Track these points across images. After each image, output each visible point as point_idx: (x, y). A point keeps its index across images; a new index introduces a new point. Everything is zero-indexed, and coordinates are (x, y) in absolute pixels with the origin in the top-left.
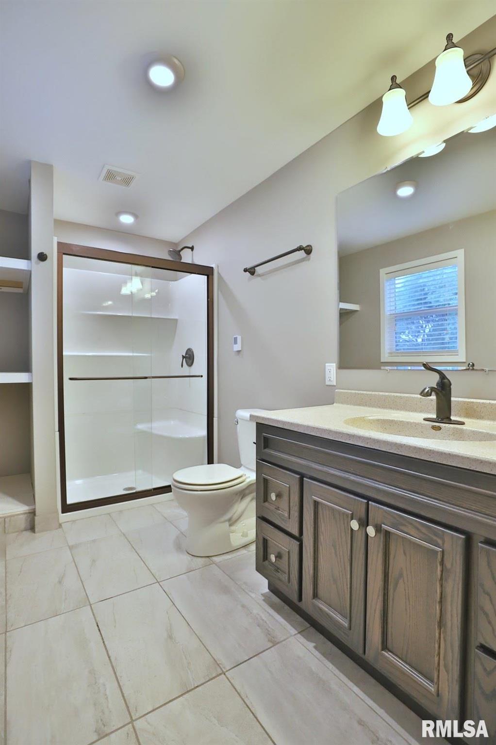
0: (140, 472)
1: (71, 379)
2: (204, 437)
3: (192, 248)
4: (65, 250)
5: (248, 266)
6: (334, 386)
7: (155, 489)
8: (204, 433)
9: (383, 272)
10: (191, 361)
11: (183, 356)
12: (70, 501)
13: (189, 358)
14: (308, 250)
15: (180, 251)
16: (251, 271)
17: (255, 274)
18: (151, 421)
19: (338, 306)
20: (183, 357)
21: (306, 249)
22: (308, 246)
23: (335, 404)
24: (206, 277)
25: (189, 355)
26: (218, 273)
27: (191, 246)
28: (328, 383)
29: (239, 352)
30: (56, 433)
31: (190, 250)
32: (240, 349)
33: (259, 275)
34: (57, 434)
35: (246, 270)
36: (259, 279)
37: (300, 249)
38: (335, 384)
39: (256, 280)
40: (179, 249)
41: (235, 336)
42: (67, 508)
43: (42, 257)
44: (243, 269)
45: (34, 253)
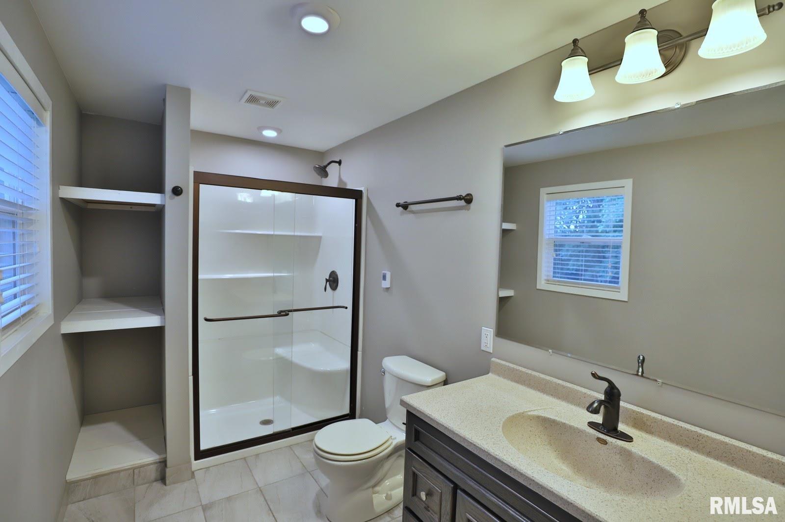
1: (206, 321)
2: (347, 371)
3: (340, 163)
4: (202, 178)
5: (402, 202)
6: (490, 353)
7: (293, 429)
8: (346, 365)
9: (543, 191)
10: (335, 285)
11: (326, 279)
12: (204, 446)
13: (333, 281)
14: (468, 199)
15: (326, 167)
16: (405, 206)
17: (408, 209)
18: (291, 343)
20: (327, 280)
21: (467, 199)
22: (468, 195)
23: (490, 374)
24: (354, 200)
25: (334, 278)
26: (368, 199)
27: (338, 160)
28: (483, 348)
29: (388, 289)
30: (190, 377)
31: (338, 164)
32: (389, 286)
33: (413, 212)
34: (191, 378)
35: (398, 205)
36: (412, 215)
37: (459, 198)
38: (492, 352)
39: (408, 217)
40: (325, 164)
41: (385, 272)
42: (200, 454)
43: (177, 191)
44: (395, 204)
45: (168, 187)
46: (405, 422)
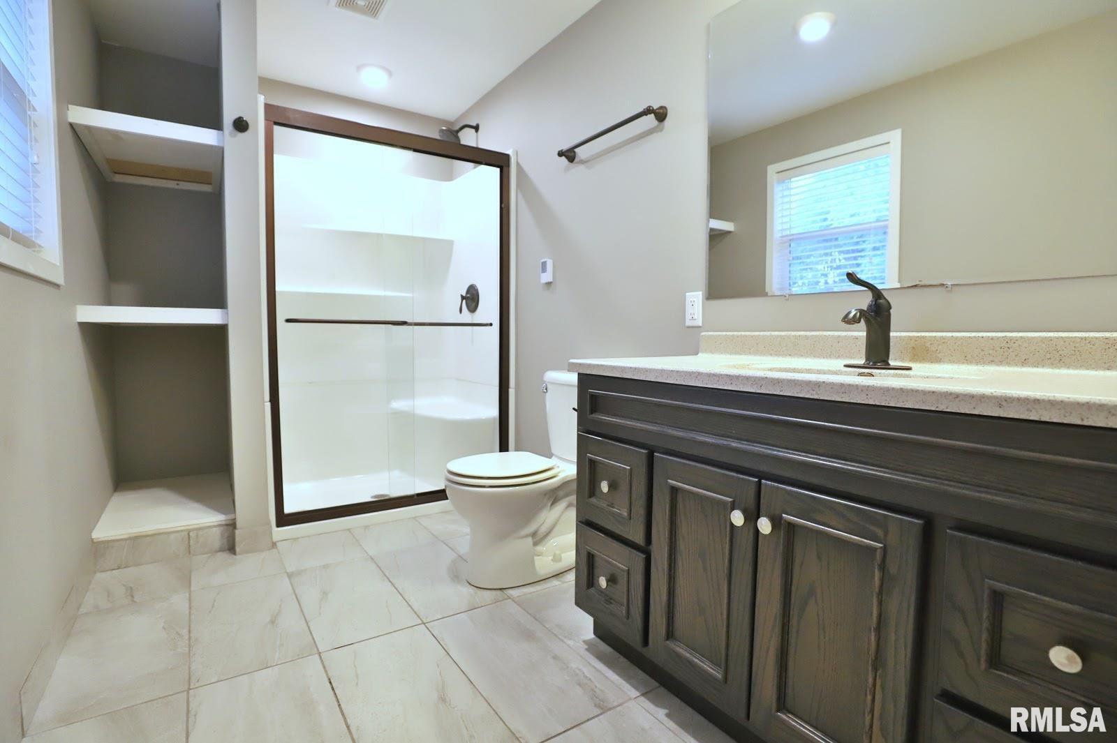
0: (396, 473)
1: (288, 321)
2: (494, 418)
3: (476, 128)
4: (277, 118)
5: (565, 147)
6: (700, 327)
8: (494, 412)
9: (772, 170)
10: (474, 304)
11: (462, 296)
12: (288, 509)
13: (471, 299)
14: (661, 115)
15: (458, 131)
16: (569, 155)
17: (576, 160)
18: (412, 395)
19: (708, 225)
20: (463, 298)
21: (659, 113)
22: (661, 108)
23: (700, 354)
24: (498, 169)
25: (472, 294)
26: (518, 164)
27: (474, 124)
28: (688, 323)
29: (549, 284)
30: (266, 404)
31: (473, 130)
32: (551, 280)
33: (582, 162)
34: (268, 405)
35: (561, 154)
36: (582, 167)
37: (648, 111)
38: (701, 325)
39: (577, 170)
40: (457, 128)
41: (543, 260)
42: (284, 519)
43: (241, 125)
44: (557, 153)
45: (228, 118)
46: (576, 408)
